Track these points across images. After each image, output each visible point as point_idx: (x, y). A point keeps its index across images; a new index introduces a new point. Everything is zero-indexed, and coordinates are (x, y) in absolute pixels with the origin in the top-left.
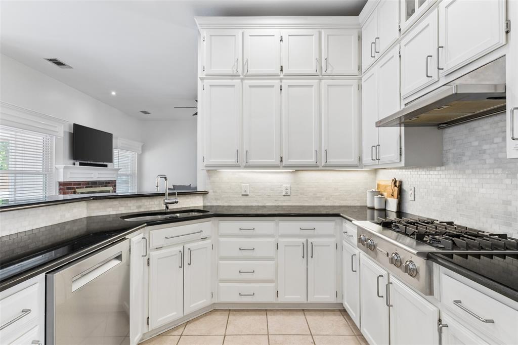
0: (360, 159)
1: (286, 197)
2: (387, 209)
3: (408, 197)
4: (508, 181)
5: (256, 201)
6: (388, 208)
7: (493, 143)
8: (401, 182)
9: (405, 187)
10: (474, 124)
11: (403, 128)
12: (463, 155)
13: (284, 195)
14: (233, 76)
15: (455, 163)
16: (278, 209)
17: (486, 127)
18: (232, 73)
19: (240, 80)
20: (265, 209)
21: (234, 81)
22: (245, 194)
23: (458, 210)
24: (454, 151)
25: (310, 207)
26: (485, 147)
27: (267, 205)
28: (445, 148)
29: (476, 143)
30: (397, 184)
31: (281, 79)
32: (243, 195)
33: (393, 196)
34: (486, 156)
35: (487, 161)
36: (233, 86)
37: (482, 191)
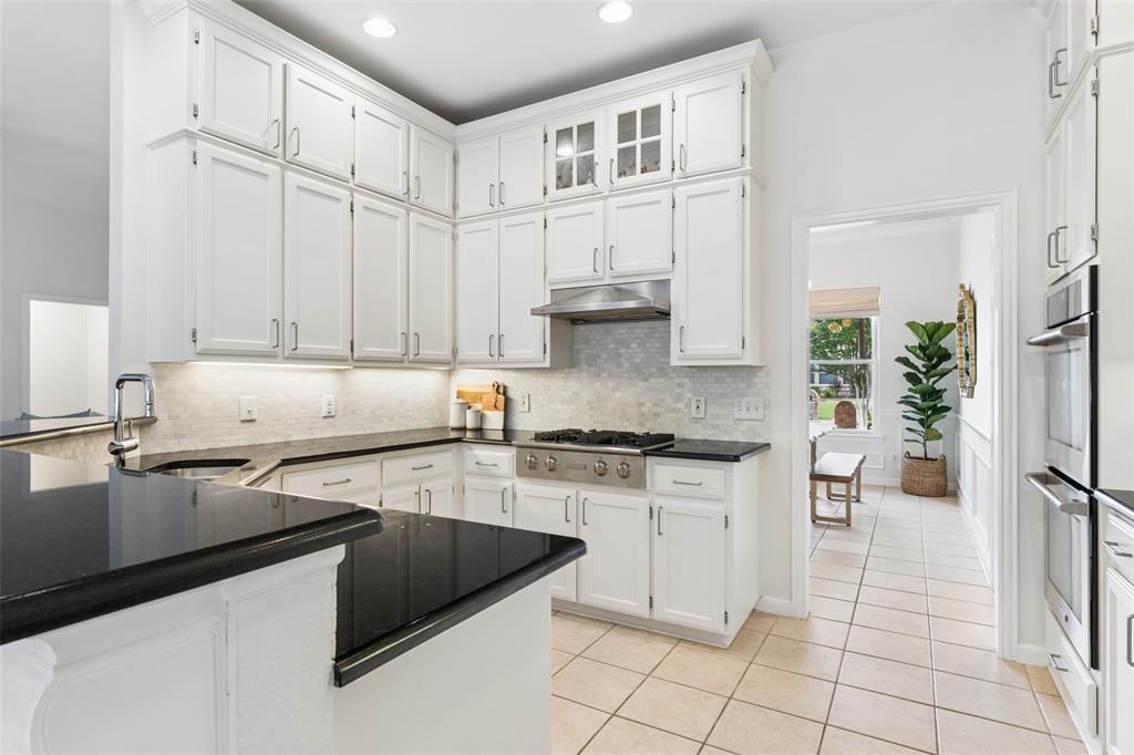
0: (455, 352)
1: (328, 420)
2: (484, 427)
3: (519, 408)
4: (642, 384)
5: (272, 432)
6: (487, 426)
7: (629, 348)
8: (505, 388)
9: (511, 394)
10: (611, 326)
11: (548, 319)
12: (599, 357)
13: (325, 417)
14: (265, 154)
15: (588, 364)
16: (313, 446)
17: (623, 331)
18: (263, 146)
19: (277, 168)
20: (288, 450)
21: (266, 164)
22: (249, 418)
23: (591, 416)
24: (588, 351)
25: (365, 437)
26: (621, 351)
27: (293, 438)
28: (576, 347)
29: (612, 346)
30: (501, 390)
31: (351, 189)
32: (243, 421)
33: (496, 407)
34: (622, 360)
35: (625, 365)
36: (265, 176)
37: (618, 395)
